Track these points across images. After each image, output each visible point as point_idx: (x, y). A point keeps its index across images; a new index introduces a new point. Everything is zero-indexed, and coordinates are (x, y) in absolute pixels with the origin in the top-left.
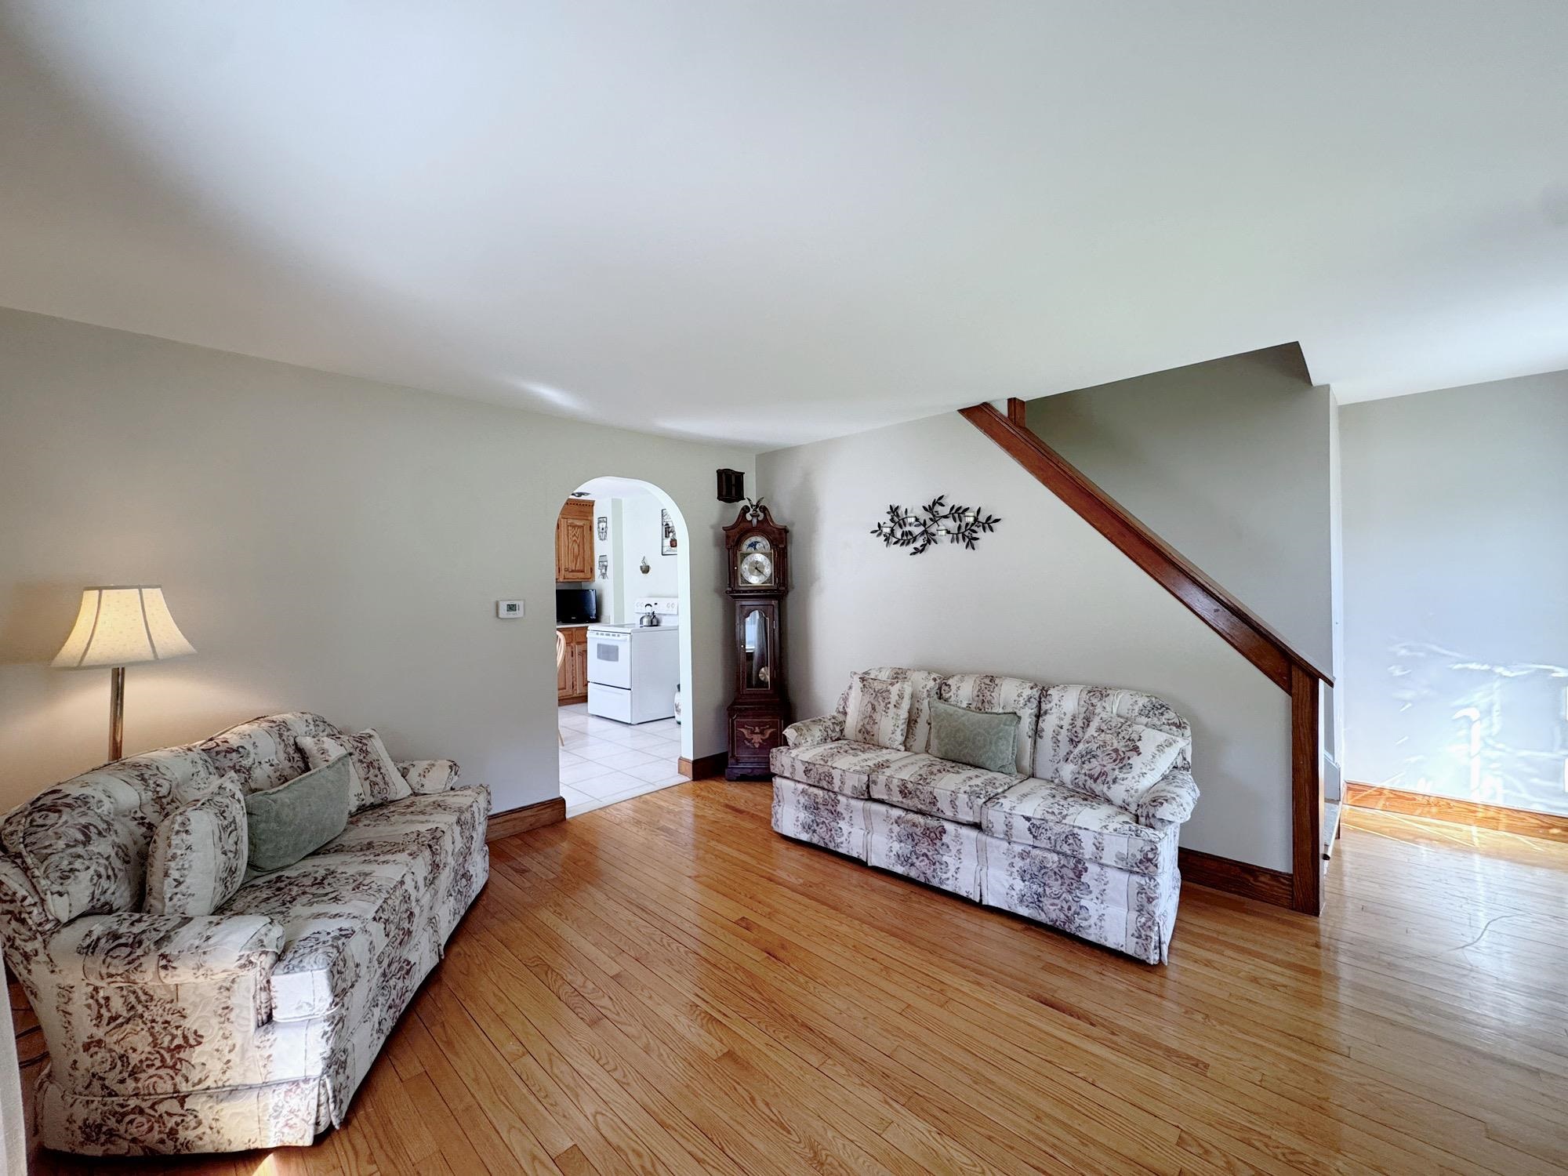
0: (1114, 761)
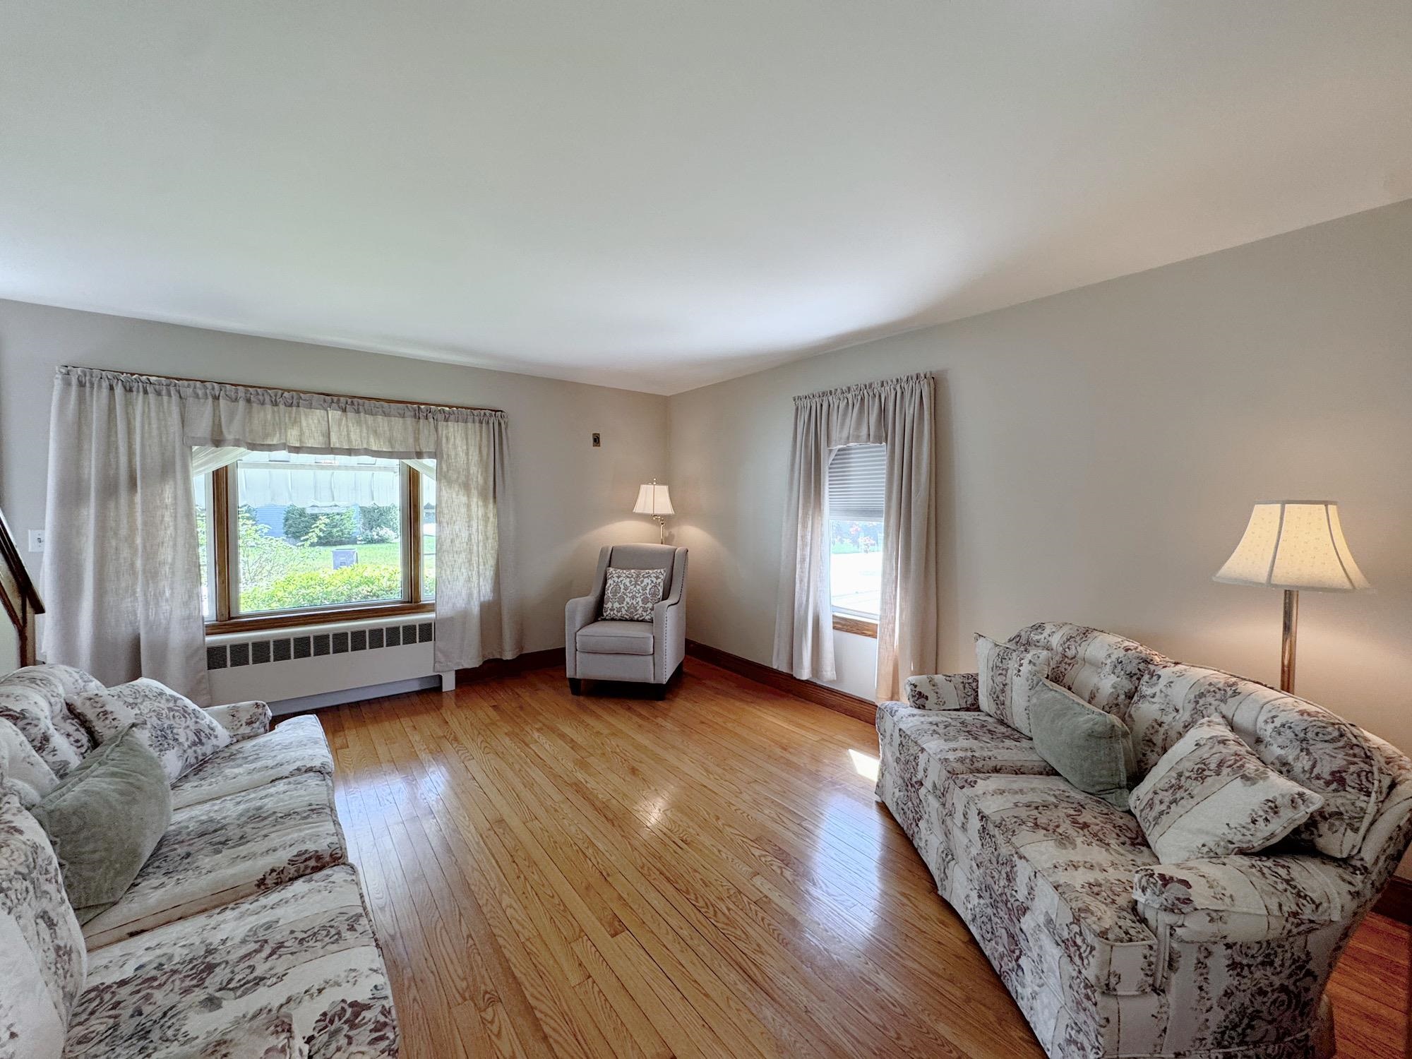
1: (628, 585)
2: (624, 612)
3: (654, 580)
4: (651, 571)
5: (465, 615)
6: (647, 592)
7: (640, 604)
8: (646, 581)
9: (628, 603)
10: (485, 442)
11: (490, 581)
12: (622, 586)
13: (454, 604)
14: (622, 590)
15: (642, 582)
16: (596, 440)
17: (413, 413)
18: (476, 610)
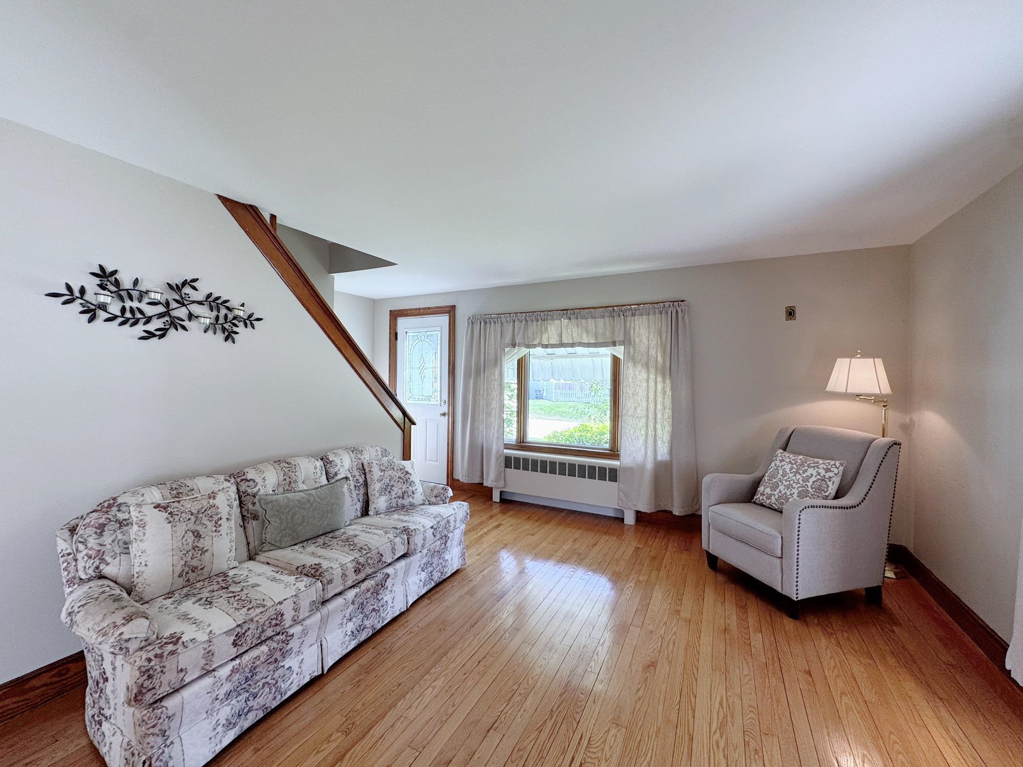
0: (404, 483)
1: (788, 471)
2: (773, 500)
3: (823, 472)
4: (821, 461)
5: (642, 467)
6: (809, 484)
7: (795, 496)
8: (810, 471)
9: (780, 492)
10: (664, 328)
11: (666, 444)
12: (781, 472)
13: (635, 458)
14: (779, 476)
15: (806, 471)
16: (791, 313)
17: (609, 314)
18: (650, 465)
